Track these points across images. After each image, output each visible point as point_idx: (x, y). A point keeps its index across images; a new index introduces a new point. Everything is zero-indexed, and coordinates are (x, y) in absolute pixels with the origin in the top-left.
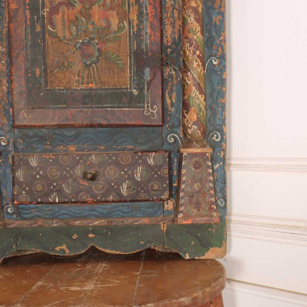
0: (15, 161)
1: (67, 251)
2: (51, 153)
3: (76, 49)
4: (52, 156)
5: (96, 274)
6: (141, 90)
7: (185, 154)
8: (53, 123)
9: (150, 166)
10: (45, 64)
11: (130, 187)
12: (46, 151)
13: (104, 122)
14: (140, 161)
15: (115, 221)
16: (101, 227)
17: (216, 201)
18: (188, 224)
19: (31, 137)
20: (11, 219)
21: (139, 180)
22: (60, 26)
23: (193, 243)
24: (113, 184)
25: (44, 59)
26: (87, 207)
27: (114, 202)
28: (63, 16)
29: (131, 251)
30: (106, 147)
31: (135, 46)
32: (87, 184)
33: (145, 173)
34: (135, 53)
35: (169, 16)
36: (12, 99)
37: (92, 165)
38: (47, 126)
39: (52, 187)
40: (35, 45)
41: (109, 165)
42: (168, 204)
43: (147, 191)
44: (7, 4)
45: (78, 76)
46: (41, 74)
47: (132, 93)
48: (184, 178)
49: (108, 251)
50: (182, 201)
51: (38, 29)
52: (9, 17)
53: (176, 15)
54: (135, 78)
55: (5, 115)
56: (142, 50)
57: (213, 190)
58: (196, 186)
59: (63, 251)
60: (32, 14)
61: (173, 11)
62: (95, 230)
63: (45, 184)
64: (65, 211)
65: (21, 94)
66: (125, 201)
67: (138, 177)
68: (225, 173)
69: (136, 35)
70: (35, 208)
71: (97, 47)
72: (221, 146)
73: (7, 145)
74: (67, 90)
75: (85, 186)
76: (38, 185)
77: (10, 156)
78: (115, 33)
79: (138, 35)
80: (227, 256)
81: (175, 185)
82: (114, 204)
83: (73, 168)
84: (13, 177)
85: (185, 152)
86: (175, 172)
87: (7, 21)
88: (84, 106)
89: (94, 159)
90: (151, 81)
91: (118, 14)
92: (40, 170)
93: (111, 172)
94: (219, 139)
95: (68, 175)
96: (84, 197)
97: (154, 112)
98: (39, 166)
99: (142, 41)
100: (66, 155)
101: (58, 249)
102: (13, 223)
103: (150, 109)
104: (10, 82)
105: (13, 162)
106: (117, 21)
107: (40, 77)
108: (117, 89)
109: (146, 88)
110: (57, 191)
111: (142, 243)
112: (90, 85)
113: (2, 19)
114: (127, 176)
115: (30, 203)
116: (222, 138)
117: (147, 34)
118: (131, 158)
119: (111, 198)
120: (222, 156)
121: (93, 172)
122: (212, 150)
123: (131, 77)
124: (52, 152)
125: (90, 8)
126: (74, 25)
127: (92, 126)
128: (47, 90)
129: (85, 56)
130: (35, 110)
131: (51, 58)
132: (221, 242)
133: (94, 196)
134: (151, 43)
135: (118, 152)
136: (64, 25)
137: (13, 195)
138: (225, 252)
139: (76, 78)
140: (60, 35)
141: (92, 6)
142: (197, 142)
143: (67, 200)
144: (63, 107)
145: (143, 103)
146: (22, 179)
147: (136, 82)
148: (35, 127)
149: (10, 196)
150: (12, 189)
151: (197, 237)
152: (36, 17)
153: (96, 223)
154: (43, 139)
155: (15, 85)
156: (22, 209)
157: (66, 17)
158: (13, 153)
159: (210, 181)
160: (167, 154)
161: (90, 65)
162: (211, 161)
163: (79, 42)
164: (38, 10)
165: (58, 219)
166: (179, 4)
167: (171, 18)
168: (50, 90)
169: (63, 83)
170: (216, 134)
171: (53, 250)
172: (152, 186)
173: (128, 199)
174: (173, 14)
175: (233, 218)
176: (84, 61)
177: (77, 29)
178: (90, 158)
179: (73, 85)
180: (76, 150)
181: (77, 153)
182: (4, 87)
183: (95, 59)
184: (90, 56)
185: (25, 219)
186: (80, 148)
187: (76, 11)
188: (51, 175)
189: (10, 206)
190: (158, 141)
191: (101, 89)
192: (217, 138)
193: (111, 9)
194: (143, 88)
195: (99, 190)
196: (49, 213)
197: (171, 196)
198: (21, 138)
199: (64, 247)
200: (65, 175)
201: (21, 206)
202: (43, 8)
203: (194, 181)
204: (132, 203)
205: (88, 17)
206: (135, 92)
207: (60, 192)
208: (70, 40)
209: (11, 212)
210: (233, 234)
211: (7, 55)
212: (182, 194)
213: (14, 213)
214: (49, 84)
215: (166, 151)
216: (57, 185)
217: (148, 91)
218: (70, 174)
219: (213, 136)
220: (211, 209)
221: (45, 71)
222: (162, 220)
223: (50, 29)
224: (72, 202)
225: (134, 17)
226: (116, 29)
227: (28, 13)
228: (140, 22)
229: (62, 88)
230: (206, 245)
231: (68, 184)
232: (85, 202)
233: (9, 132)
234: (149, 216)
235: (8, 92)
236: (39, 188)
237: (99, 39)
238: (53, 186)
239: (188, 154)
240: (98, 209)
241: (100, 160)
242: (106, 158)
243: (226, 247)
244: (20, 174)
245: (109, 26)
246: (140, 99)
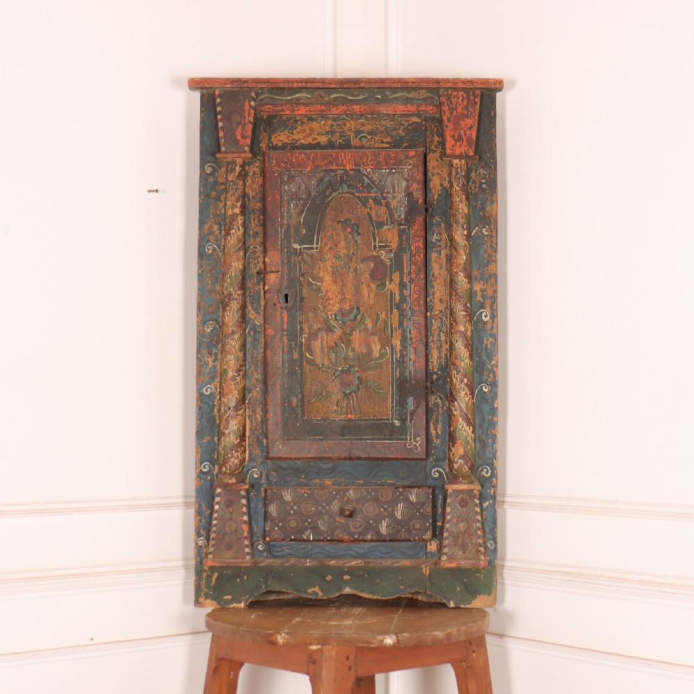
0: (268, 494)
1: (320, 594)
2: (306, 488)
3: (336, 377)
4: (307, 491)
5: (353, 615)
6: (403, 421)
7: (450, 491)
8: (310, 456)
9: (411, 503)
10: (302, 393)
11: (389, 526)
12: (300, 485)
13: (363, 455)
14: (401, 498)
15: (372, 562)
16: (358, 568)
17: (485, 543)
18: (453, 568)
19: (285, 470)
20: (261, 556)
21: (400, 518)
22: (319, 353)
23: (458, 589)
24: (371, 522)
25: (302, 388)
26: (342, 546)
27: (372, 541)
28: (322, 343)
29: (390, 595)
30: (365, 481)
31: (398, 374)
32: (343, 521)
33: (406, 510)
34: (397, 381)
35: (435, 339)
36: (266, 429)
37: (349, 501)
38: (304, 458)
39: (306, 524)
40: (292, 373)
41: (368, 501)
42: (431, 545)
43: (408, 531)
44: (263, 328)
45: (337, 406)
46: (298, 403)
47: (393, 424)
48: (448, 517)
49: (364, 595)
50: (446, 542)
51: (296, 356)
52: (265, 343)
53: (443, 338)
54: (397, 408)
55: (258, 445)
56: (405, 378)
57: (482, 530)
58: (462, 526)
59: (316, 593)
60: (289, 340)
61: (439, 334)
62: (350, 571)
63: (299, 520)
64: (318, 550)
65: (276, 424)
66: (384, 541)
67: (399, 514)
68: (495, 512)
69: (399, 361)
70: (287, 545)
71: (357, 375)
72: (492, 482)
73: (260, 477)
74: (325, 421)
75: (342, 523)
76: (292, 521)
77: (262, 489)
78: (376, 359)
79: (402, 362)
80: (497, 606)
81: (439, 524)
82: (372, 544)
83: (329, 504)
84: (266, 513)
85: (451, 488)
86: (440, 510)
87: (263, 346)
88: (342, 438)
89: (352, 495)
90: (414, 411)
91: (380, 339)
92: (294, 505)
93: (369, 509)
94: (489, 475)
95: (324, 511)
96: (341, 535)
97: (417, 444)
98: (293, 501)
99: (405, 368)
100: (322, 489)
101: (310, 591)
102: (264, 561)
103: (412, 441)
104: (265, 411)
105: (266, 495)
106: (379, 347)
107: (297, 406)
108: (377, 420)
109: (409, 418)
110: (311, 528)
111: (402, 587)
112: (349, 416)
113: (258, 344)
114: (386, 513)
115: (283, 540)
116: (493, 474)
117: (410, 360)
118: (391, 495)
119: (369, 537)
120: (492, 493)
121: (351, 509)
122: (480, 487)
123: (393, 407)
124: (307, 486)
125: (351, 334)
126: (333, 352)
127: (350, 459)
128: (303, 421)
129: (344, 385)
130: (291, 442)
131: (308, 386)
132: (491, 589)
133: (351, 534)
134: (415, 370)
135: (377, 487)
136: (322, 352)
137: (265, 531)
138: (494, 602)
139: (335, 408)
140: (319, 362)
141: (352, 331)
142: (464, 477)
143: (322, 538)
144: (320, 439)
145: (406, 435)
146: (275, 514)
147: (398, 412)
148: (290, 459)
149: (261, 532)
150: (263, 525)
151: (464, 583)
152: (293, 343)
153: (352, 563)
154: (297, 472)
155: (271, 416)
156: (274, 546)
157: (325, 343)
158: (265, 486)
159: (478, 521)
160: (430, 491)
161: (350, 394)
162: (480, 498)
163: (337, 370)
164: (296, 336)
165: (311, 558)
166: (447, 326)
167: (437, 342)
168: (307, 420)
169: (320, 414)
170: (486, 468)
171: (305, 592)
172: (414, 525)
173: (388, 539)
174: (440, 337)
175: (507, 563)
176: (343, 390)
177: (336, 356)
178: (347, 494)
179: (331, 415)
180: (333, 484)
181: (333, 487)
182: (258, 416)
183: (354, 388)
184: (349, 384)
185: (276, 557)
186: (336, 482)
187: (335, 337)
188: (306, 511)
189: (261, 542)
190: (421, 476)
191: (361, 420)
192: (487, 473)
193: (373, 334)
194: (406, 419)
195: (357, 528)
196: (302, 551)
197: (434, 536)
198: (274, 470)
199: (317, 589)
200: (321, 511)
201: (273, 543)
202: (301, 334)
203: (459, 521)
204: (391, 543)
205: (349, 343)
206: (397, 423)
207: (315, 529)
208: (329, 367)
209: (261, 549)
210: (507, 582)
211: (262, 382)
212: (445, 534)
213: (264, 550)
214: (306, 414)
215: (430, 487)
216: (312, 521)
217: (411, 422)
218: (326, 510)
219: (482, 470)
220: (478, 551)
221: (302, 400)
222: (424, 563)
223: (308, 356)
224: (327, 540)
225: (397, 342)
226: (378, 355)
227: (285, 339)
228: (404, 347)
229: (320, 418)
230: (473, 592)
231: (324, 520)
232: (341, 541)
233: (262, 463)
234: (410, 558)
235: (262, 422)
236: (293, 524)
237: (360, 366)
238: (308, 522)
239: (454, 491)
240: (355, 549)
241: (358, 495)
242: (365, 493)
243: (496, 595)
244: (273, 509)
245: (370, 352)
246: (403, 431)
